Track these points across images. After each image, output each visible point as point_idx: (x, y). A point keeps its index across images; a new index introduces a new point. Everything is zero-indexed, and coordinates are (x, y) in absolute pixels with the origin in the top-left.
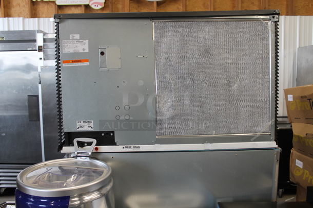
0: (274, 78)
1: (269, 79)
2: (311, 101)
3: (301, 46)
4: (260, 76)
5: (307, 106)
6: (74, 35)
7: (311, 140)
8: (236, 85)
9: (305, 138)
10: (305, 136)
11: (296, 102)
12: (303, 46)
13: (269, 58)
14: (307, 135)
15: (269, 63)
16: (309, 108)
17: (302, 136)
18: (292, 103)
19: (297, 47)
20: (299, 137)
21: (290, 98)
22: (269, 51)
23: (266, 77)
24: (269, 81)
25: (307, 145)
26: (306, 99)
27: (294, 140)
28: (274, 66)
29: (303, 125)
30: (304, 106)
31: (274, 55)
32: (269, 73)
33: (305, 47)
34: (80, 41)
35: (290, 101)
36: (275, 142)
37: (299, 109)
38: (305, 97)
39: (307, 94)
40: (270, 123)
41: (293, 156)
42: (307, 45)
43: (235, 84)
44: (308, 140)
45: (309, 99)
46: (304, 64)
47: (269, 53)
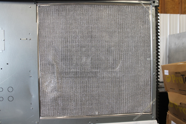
0: (155, 60)
1: (151, 61)
2: (184, 77)
3: (171, 34)
4: (142, 58)
5: (181, 80)
7: (185, 109)
8: (119, 67)
9: (179, 106)
10: (179, 105)
11: (171, 76)
12: (172, 34)
13: (150, 40)
14: (180, 104)
15: (150, 46)
16: (182, 82)
17: (177, 104)
18: (168, 77)
19: (168, 34)
20: (174, 104)
21: (167, 72)
22: (150, 34)
23: (148, 59)
24: (151, 63)
25: (181, 112)
26: (180, 75)
27: (170, 106)
28: (155, 48)
29: (177, 94)
30: (178, 80)
31: (155, 38)
32: (150, 55)
33: (174, 35)
35: (167, 75)
36: (156, 121)
37: (174, 82)
38: (179, 73)
39: (180, 70)
40: (152, 103)
41: (169, 117)
42: (175, 33)
43: (118, 65)
44: (182, 108)
45: (183, 75)
46: (173, 46)
47: (150, 36)
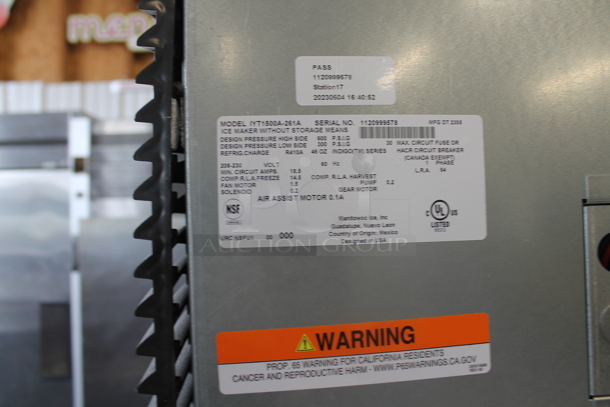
6: (338, 63)
34: (405, 121)
